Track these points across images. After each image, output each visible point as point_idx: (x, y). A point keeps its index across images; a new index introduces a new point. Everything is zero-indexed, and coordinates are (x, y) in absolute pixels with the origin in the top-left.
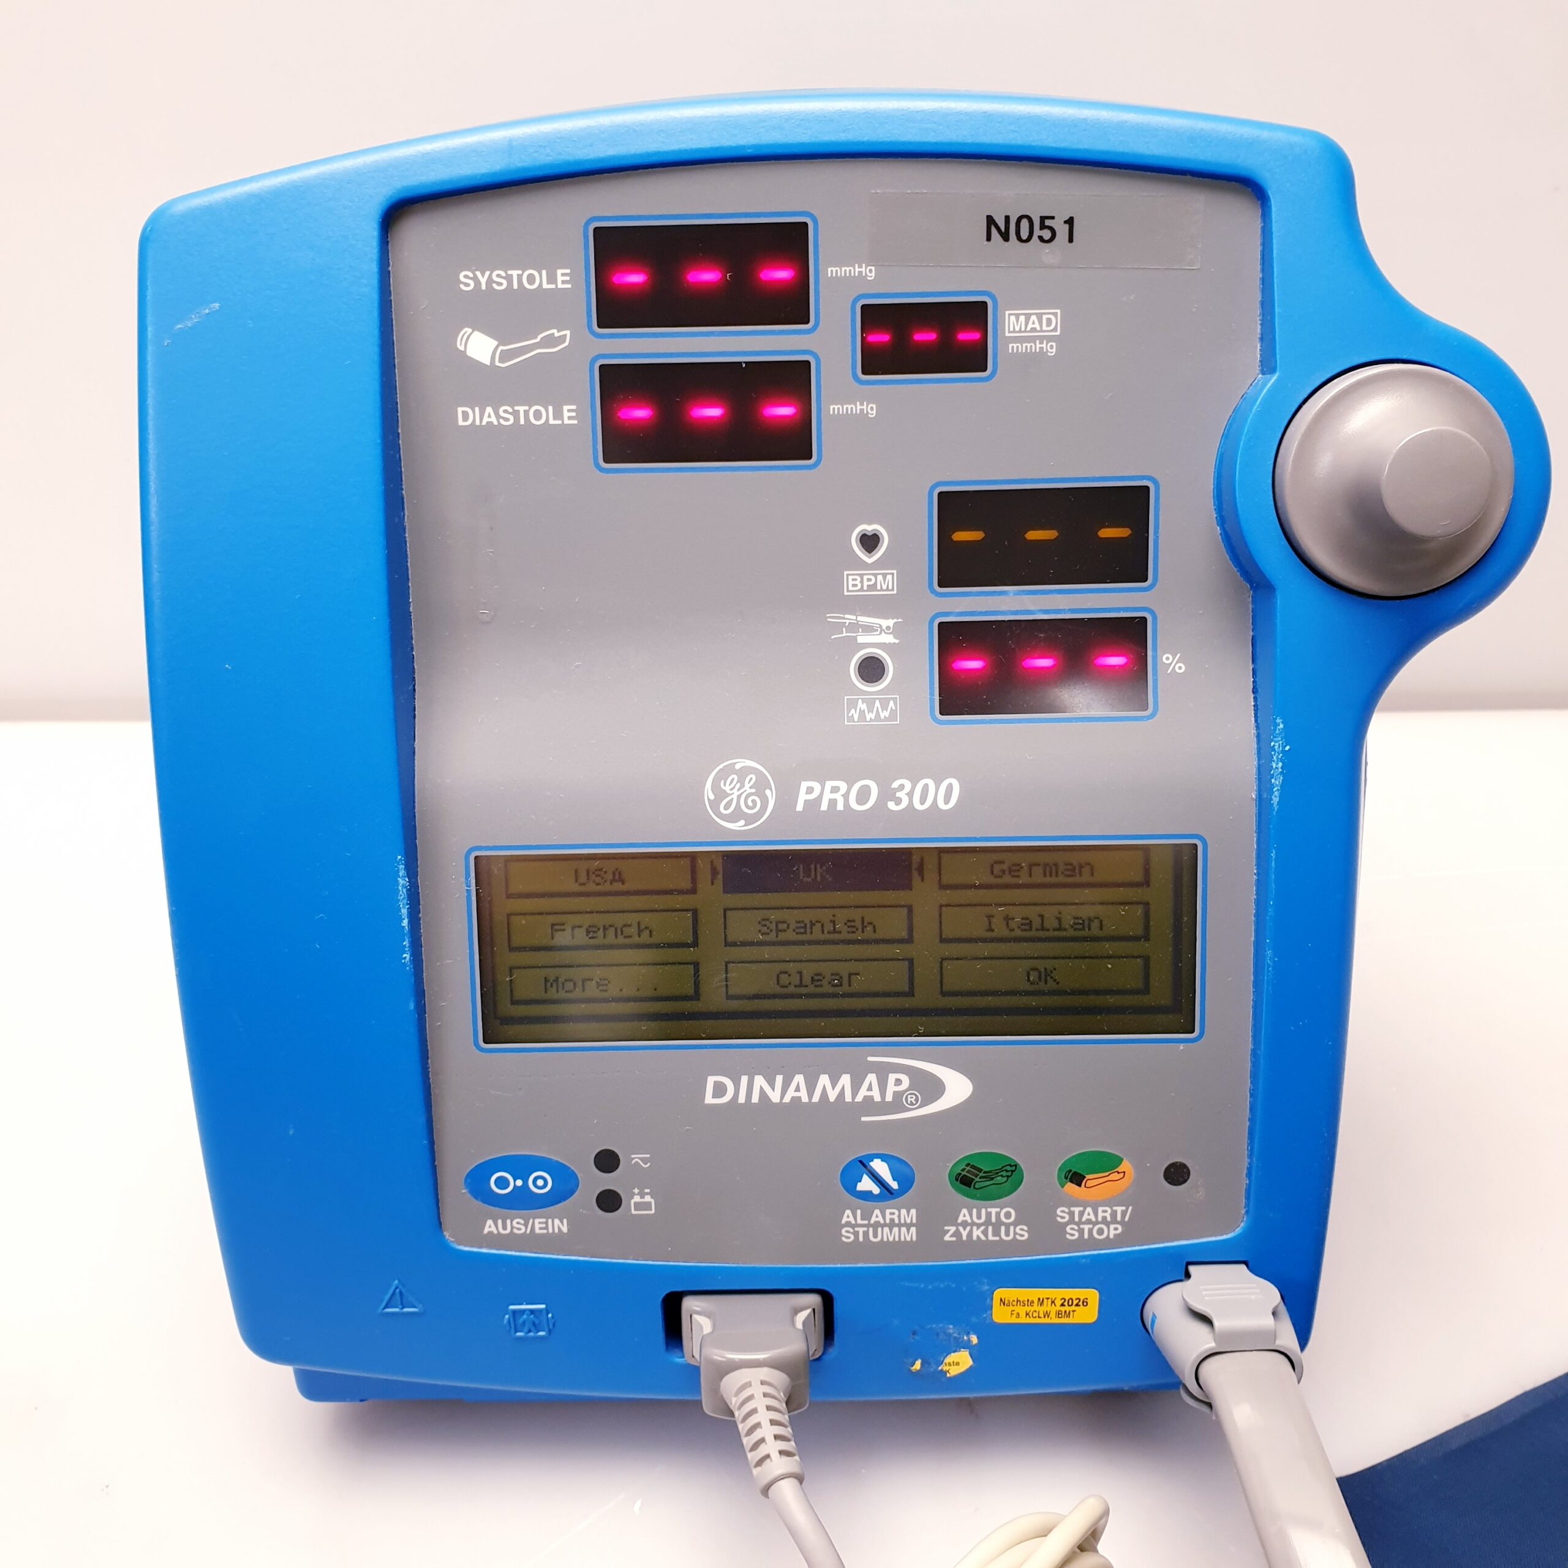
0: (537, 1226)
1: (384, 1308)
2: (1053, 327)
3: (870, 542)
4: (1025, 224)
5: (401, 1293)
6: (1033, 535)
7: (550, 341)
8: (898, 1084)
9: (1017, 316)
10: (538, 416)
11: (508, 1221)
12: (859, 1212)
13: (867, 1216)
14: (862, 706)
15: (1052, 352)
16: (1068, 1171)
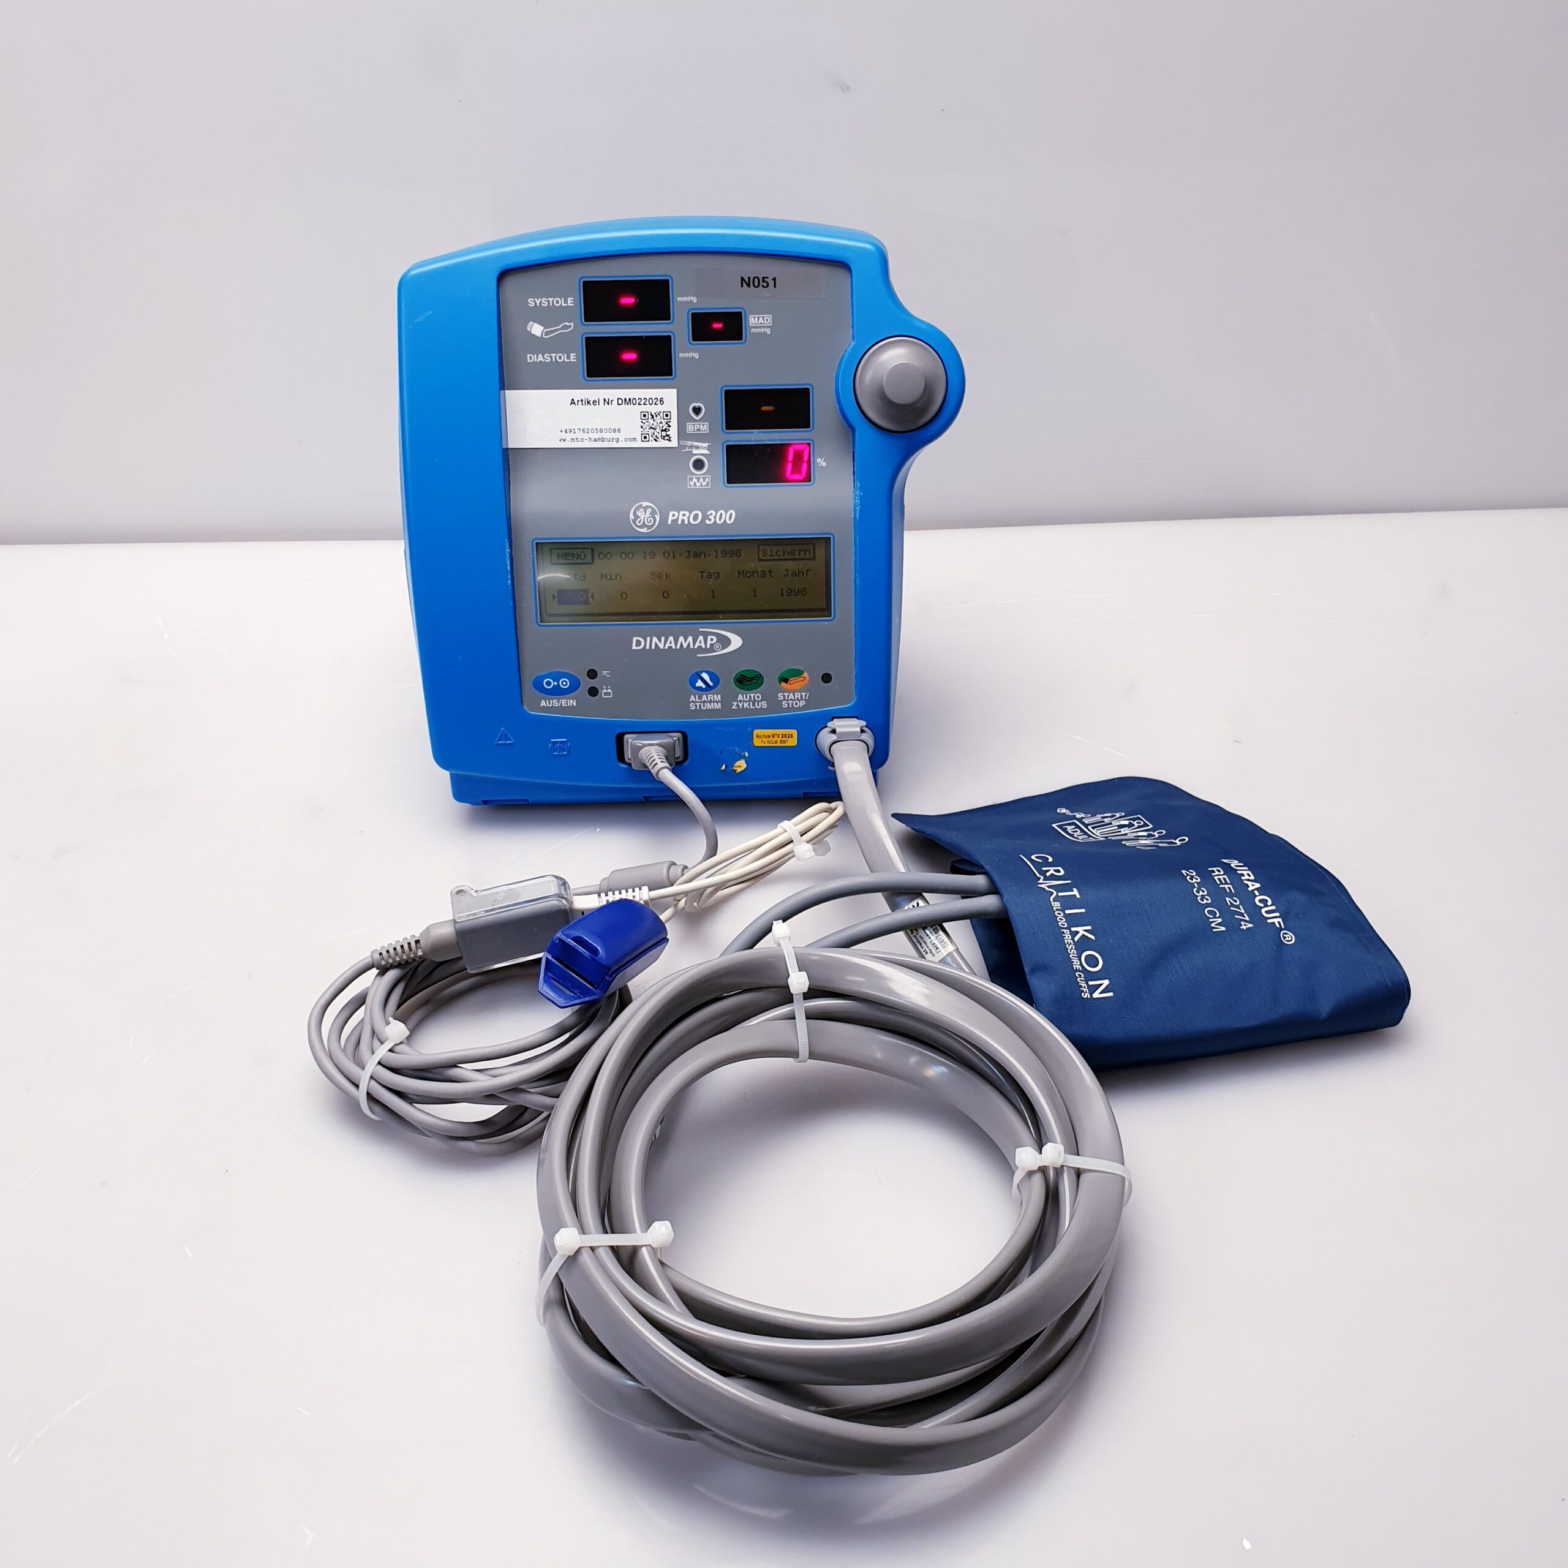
0: (563, 703)
1: (498, 741)
2: (769, 322)
3: (697, 411)
4: (756, 280)
5: (505, 734)
6: (764, 408)
7: (565, 327)
8: (712, 640)
9: (754, 318)
10: (560, 357)
11: (551, 701)
12: (697, 696)
13: (700, 698)
14: (695, 480)
15: (769, 332)
16: (783, 677)
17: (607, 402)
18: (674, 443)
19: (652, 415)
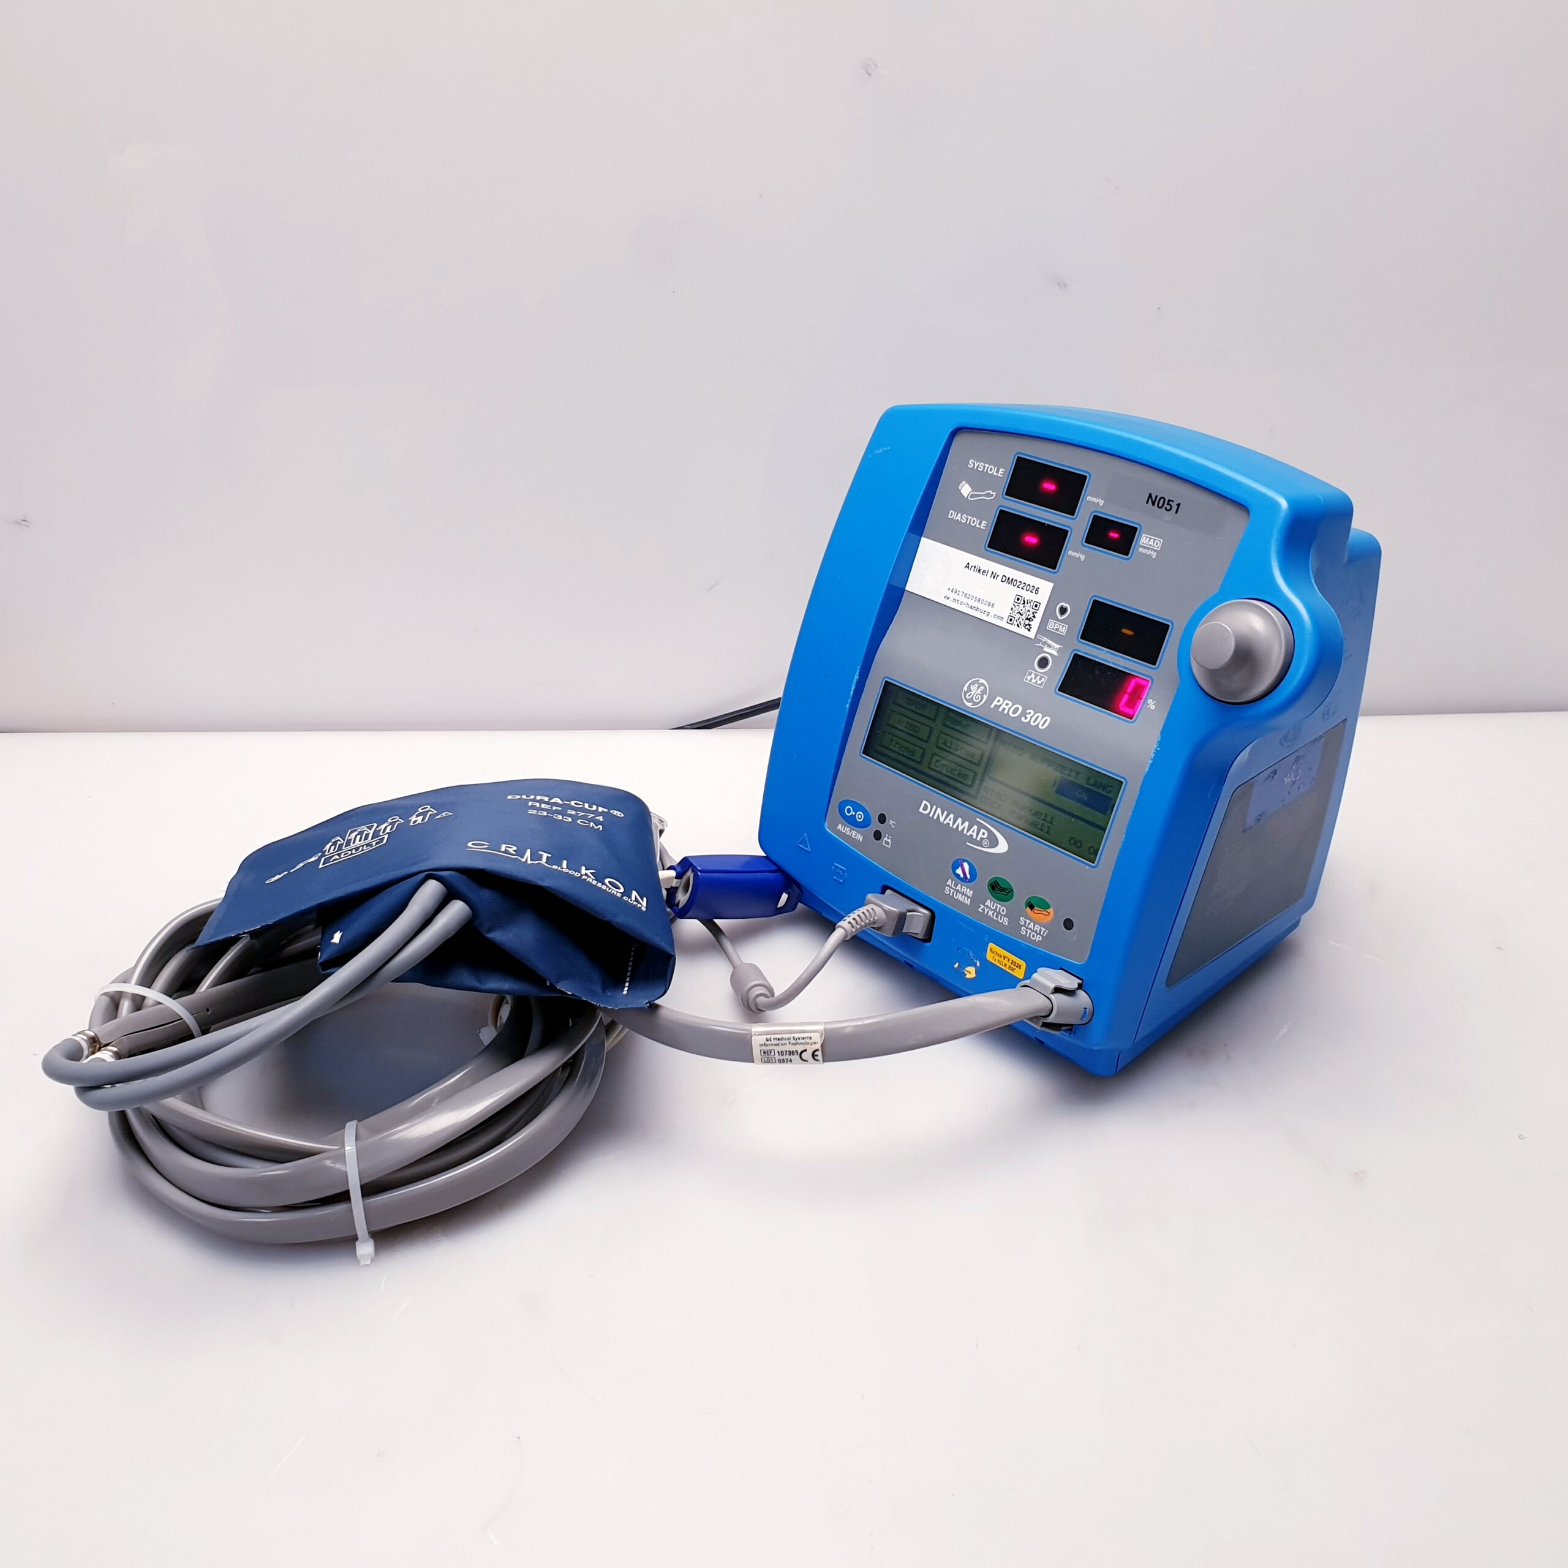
0: (854, 834)
1: (800, 844)
2: (1158, 546)
3: (1063, 611)
4: (1162, 500)
5: (806, 839)
6: (1124, 631)
7: (989, 495)
8: (983, 834)
9: (1147, 537)
10: (974, 521)
11: (846, 828)
12: (953, 882)
13: (956, 885)
14: (1033, 676)
15: (1154, 557)
16: (1030, 902)
17: (994, 576)
18: (1031, 635)
19: (1024, 601)
